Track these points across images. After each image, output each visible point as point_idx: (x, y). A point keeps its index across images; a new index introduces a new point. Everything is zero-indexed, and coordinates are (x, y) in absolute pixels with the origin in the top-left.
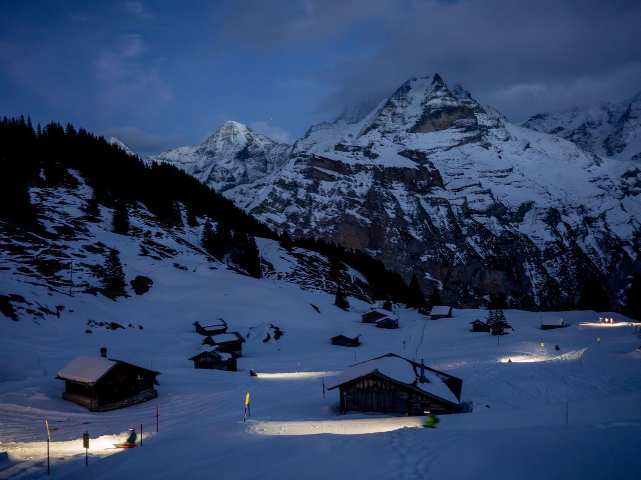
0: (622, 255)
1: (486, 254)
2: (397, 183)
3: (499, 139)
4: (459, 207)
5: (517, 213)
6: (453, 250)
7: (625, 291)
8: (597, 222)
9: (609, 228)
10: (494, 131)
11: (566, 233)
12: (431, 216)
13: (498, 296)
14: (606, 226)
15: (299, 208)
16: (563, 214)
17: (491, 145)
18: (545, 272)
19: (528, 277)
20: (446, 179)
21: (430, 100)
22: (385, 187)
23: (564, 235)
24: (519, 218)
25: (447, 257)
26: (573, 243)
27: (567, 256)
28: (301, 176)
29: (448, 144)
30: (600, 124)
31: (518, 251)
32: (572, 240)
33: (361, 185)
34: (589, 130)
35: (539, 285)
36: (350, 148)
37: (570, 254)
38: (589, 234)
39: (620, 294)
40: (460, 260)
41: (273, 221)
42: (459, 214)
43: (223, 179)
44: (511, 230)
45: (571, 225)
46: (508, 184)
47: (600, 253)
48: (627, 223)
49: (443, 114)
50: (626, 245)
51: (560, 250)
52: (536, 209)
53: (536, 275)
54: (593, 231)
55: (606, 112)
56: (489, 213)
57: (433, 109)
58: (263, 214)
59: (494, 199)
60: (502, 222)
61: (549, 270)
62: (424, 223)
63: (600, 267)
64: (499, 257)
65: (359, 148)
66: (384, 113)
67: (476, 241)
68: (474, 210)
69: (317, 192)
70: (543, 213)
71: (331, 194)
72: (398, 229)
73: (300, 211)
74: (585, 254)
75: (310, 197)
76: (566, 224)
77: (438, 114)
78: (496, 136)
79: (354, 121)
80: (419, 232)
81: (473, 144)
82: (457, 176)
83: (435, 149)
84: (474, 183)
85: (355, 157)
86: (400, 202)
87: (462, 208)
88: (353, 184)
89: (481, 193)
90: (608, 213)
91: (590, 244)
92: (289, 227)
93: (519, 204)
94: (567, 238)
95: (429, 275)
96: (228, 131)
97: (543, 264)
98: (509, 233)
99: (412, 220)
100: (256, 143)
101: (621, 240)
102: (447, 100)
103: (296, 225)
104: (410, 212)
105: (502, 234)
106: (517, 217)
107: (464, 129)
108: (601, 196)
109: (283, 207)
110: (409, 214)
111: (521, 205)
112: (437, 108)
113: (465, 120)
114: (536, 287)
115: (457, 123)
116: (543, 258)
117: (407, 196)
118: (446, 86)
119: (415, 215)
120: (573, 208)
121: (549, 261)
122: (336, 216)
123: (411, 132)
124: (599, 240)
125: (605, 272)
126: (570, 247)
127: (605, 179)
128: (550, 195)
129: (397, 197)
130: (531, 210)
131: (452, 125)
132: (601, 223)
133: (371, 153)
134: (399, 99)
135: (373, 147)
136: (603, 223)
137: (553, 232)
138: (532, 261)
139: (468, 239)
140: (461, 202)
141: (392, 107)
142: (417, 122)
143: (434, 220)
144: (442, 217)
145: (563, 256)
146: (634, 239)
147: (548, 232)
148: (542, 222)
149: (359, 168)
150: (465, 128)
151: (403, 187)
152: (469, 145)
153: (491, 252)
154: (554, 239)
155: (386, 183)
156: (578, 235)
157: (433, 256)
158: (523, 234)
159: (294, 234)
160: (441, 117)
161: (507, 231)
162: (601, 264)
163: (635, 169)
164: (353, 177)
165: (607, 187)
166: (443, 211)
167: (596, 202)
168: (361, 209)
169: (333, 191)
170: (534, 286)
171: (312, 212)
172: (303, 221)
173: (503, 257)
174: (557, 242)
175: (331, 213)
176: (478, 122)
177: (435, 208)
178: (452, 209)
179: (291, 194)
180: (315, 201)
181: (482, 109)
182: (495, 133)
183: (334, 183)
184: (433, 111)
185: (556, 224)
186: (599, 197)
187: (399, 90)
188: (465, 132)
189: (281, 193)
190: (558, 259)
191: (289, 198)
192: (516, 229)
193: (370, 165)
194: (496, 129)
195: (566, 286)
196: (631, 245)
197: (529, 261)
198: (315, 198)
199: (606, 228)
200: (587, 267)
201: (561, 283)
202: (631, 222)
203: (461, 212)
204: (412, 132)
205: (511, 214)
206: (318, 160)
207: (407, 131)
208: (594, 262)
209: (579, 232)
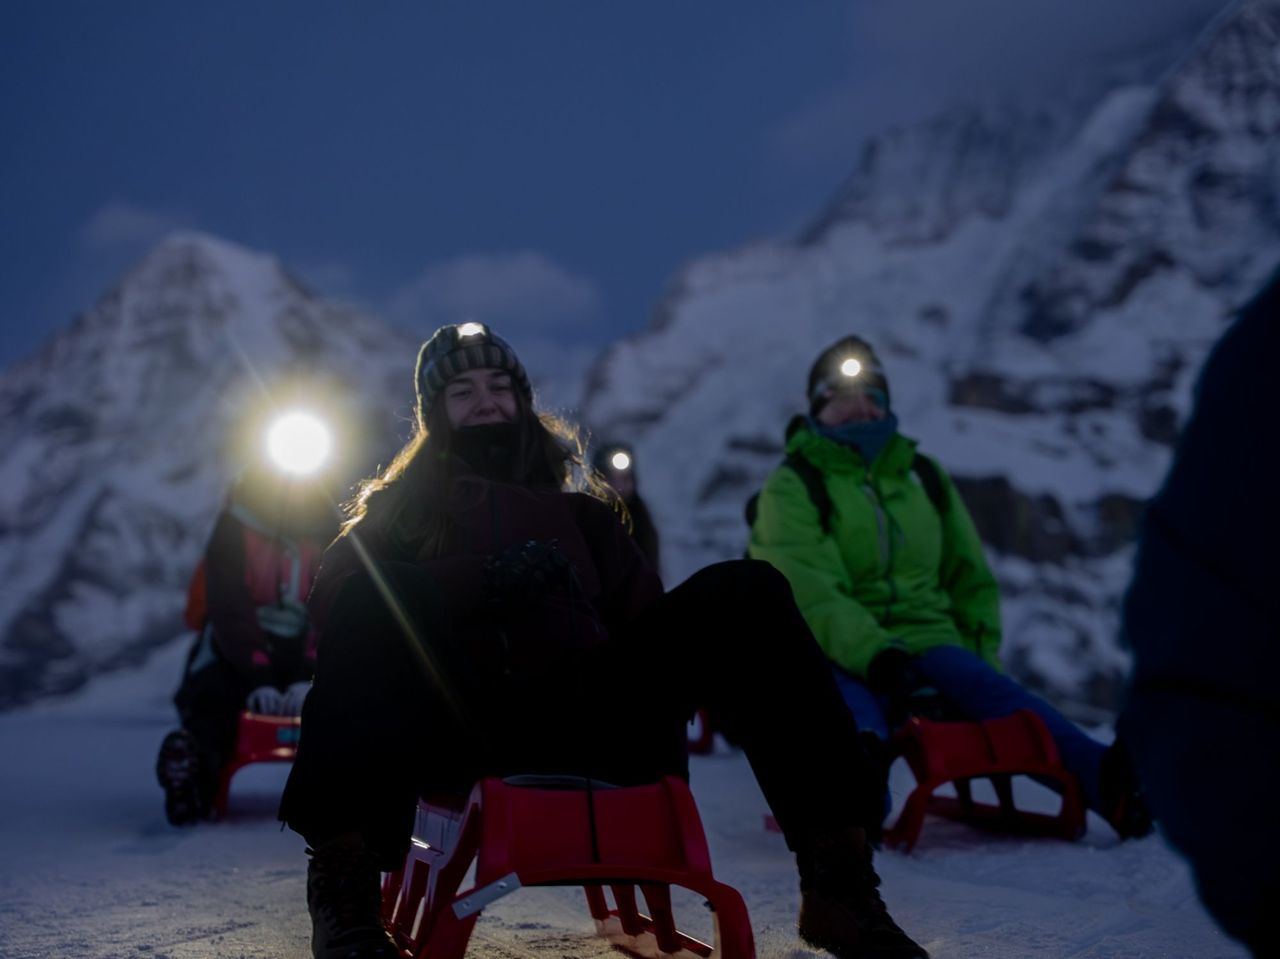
36: (1046, 396)
43: (152, 574)
65: (1105, 395)
66: (1142, 169)
79: (924, 228)
96: (173, 296)
134: (1231, 87)
141: (1192, 139)
164: (1096, 577)
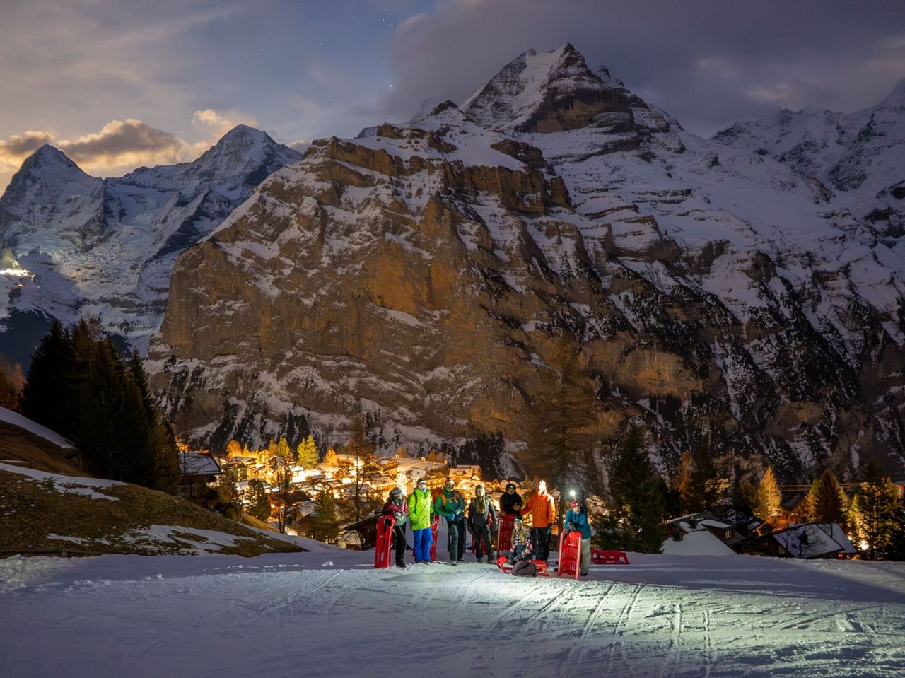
0: (881, 337)
1: (644, 324)
2: (487, 195)
3: (669, 149)
4: (597, 242)
5: (700, 258)
6: (584, 314)
7: (885, 399)
8: (836, 280)
9: (856, 292)
10: (660, 136)
11: (785, 295)
12: (546, 254)
13: (665, 402)
14: (851, 287)
15: (301, 231)
16: (779, 265)
17: (654, 157)
18: (749, 359)
19: (720, 369)
20: (576, 198)
21: (556, 80)
22: (463, 199)
23: (782, 297)
24: (703, 268)
25: (572, 326)
26: (798, 313)
27: (788, 333)
28: (312, 176)
29: (583, 152)
30: (825, 146)
31: (701, 322)
32: (795, 308)
33: (420, 192)
34: (807, 154)
35: (739, 382)
36: (405, 133)
37: (793, 330)
38: (823, 300)
39: (877, 405)
40: (597, 332)
41: (254, 254)
42: (597, 252)
43: (221, 213)
44: (690, 286)
45: (793, 283)
46: (684, 215)
47: (843, 331)
48: (887, 284)
49: (576, 103)
50: (886, 320)
51: (775, 322)
52: (733, 253)
53: (734, 364)
54: (828, 296)
55: (834, 126)
56: (650, 254)
57: (561, 93)
58: (237, 243)
59: (660, 233)
60: (674, 272)
61: (757, 358)
62: (531, 263)
63: (844, 354)
64: (667, 330)
65: (421, 133)
66: (480, 103)
67: (627, 301)
68: (625, 249)
69: (338, 205)
70: (746, 260)
71: (362, 207)
72: (482, 271)
73: (304, 236)
74: (817, 333)
75: (324, 212)
76: (784, 281)
77: (568, 102)
78: (664, 145)
80: (521, 279)
81: (626, 153)
82: (595, 194)
83: (561, 158)
84: (625, 204)
85: (413, 146)
86: (490, 226)
87: (602, 244)
88: (404, 192)
89: (637, 221)
90: (853, 267)
91: (825, 316)
92: (283, 265)
93: (703, 244)
94: (788, 304)
95: (537, 357)
97: (746, 347)
98: (686, 289)
99: (510, 257)
100: (280, 160)
101: (877, 311)
102: (584, 80)
103: (295, 262)
104: (507, 244)
105: (674, 291)
106: (699, 265)
107: (610, 128)
108: (840, 238)
109: (275, 231)
110: (504, 246)
111: (706, 245)
112: (568, 93)
113: (613, 115)
114: (734, 387)
115: (600, 118)
116: (745, 337)
117: (503, 217)
118: (583, 60)
119: (514, 247)
120: (795, 256)
121: (756, 342)
122: (367, 244)
123: (521, 131)
124: (840, 311)
125: (854, 364)
126: (793, 318)
127: (845, 215)
128: (755, 233)
129: (486, 218)
130: (723, 255)
131: (591, 121)
132: (841, 283)
133: (442, 143)
134: (507, 82)
135: (448, 134)
136: (847, 281)
137: (763, 292)
138: (726, 341)
139: (613, 297)
140: (601, 232)
141: (495, 95)
142: (533, 115)
143: (551, 260)
144: (566, 256)
145: (779, 333)
146: (899, 310)
147: (754, 292)
148: (744, 274)
149: (419, 164)
150: (613, 127)
151: (497, 201)
152: (619, 153)
153: (653, 320)
154: (764, 303)
155: (466, 193)
156: (804, 301)
157: (546, 324)
158: (709, 294)
159: (289, 277)
160: (572, 108)
161: (681, 286)
162: (846, 351)
163: (886, 208)
165: (848, 228)
166: (569, 245)
167: (831, 249)
168: (414, 233)
169: (368, 201)
170: (729, 384)
171: (326, 239)
172: (307, 255)
173: (676, 330)
174: (771, 309)
175: (359, 241)
176: (635, 121)
177: (555, 239)
178: (585, 244)
179: (291, 207)
180: (332, 220)
181: (642, 101)
182: (662, 139)
183: (371, 189)
184: (559, 97)
185: (768, 280)
186: (837, 240)
187: (506, 67)
188: (612, 132)
189: (275, 206)
190: (771, 338)
191: (287, 214)
192: (697, 285)
193: (438, 160)
194: (664, 134)
195: (786, 386)
196: (894, 320)
197: (721, 340)
198: (333, 214)
199: (851, 290)
200: (823, 354)
201: (779, 381)
202: (892, 281)
203: (600, 250)
204: (524, 131)
205: (688, 260)
206: (344, 148)
207: (516, 129)
208: (834, 347)
209: (806, 296)
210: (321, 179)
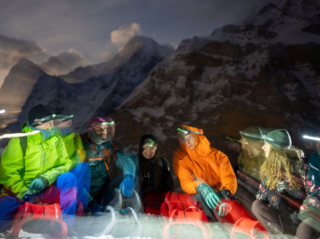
2: (301, 63)
15: (178, 98)
28: (183, 63)
33: (254, 66)
41: (149, 115)
65: (252, 27)
69: (201, 79)
71: (216, 80)
73: (180, 101)
75: (192, 85)
85: (247, 37)
109: (161, 100)
110: (316, 97)
117: (314, 77)
155: (286, 64)
164: (244, 59)
168: (252, 94)
169: (220, 76)
171: (194, 102)
172: (182, 113)
175: (215, 101)
180: (197, 89)
183: (221, 67)
189: (160, 84)
191: (168, 89)
198: (197, 86)
210: (188, 64)
